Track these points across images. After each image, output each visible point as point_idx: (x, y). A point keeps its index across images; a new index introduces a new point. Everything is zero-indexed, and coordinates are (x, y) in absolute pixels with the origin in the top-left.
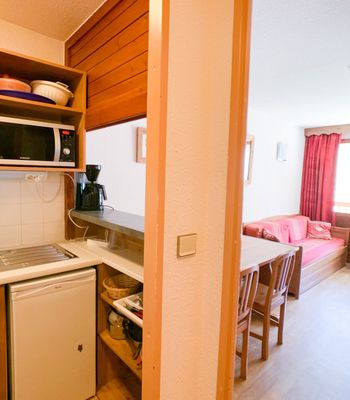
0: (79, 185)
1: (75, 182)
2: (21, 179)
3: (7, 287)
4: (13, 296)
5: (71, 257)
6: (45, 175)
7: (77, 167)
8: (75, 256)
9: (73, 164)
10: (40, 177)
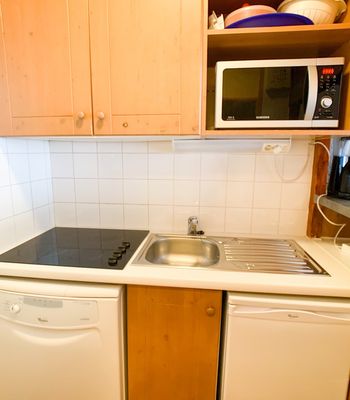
0: (337, 160)
1: (330, 154)
2: (257, 151)
3: (225, 294)
4: (230, 309)
5: (316, 272)
6: (287, 145)
7: (341, 127)
8: (324, 272)
9: (335, 123)
10: (280, 148)
